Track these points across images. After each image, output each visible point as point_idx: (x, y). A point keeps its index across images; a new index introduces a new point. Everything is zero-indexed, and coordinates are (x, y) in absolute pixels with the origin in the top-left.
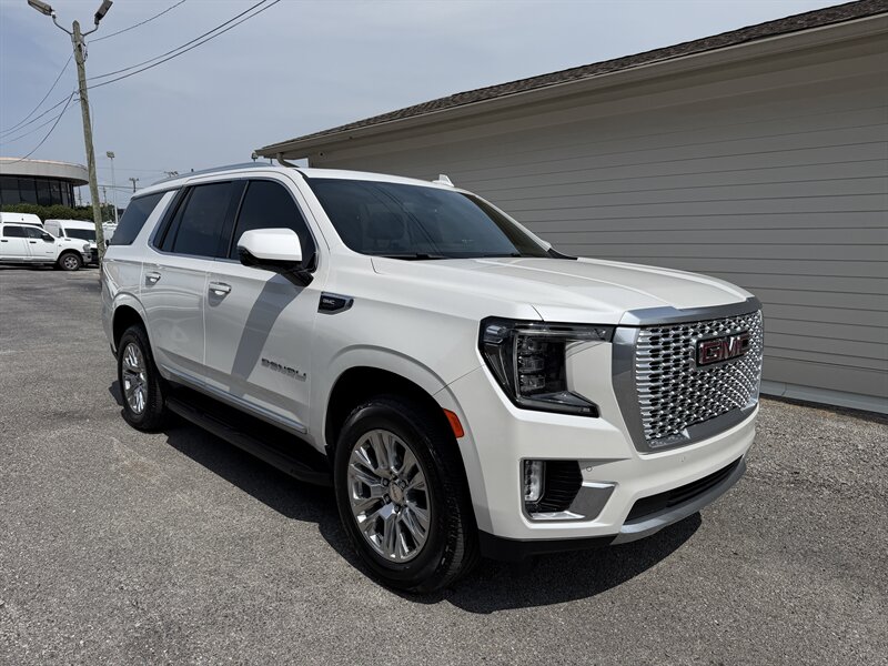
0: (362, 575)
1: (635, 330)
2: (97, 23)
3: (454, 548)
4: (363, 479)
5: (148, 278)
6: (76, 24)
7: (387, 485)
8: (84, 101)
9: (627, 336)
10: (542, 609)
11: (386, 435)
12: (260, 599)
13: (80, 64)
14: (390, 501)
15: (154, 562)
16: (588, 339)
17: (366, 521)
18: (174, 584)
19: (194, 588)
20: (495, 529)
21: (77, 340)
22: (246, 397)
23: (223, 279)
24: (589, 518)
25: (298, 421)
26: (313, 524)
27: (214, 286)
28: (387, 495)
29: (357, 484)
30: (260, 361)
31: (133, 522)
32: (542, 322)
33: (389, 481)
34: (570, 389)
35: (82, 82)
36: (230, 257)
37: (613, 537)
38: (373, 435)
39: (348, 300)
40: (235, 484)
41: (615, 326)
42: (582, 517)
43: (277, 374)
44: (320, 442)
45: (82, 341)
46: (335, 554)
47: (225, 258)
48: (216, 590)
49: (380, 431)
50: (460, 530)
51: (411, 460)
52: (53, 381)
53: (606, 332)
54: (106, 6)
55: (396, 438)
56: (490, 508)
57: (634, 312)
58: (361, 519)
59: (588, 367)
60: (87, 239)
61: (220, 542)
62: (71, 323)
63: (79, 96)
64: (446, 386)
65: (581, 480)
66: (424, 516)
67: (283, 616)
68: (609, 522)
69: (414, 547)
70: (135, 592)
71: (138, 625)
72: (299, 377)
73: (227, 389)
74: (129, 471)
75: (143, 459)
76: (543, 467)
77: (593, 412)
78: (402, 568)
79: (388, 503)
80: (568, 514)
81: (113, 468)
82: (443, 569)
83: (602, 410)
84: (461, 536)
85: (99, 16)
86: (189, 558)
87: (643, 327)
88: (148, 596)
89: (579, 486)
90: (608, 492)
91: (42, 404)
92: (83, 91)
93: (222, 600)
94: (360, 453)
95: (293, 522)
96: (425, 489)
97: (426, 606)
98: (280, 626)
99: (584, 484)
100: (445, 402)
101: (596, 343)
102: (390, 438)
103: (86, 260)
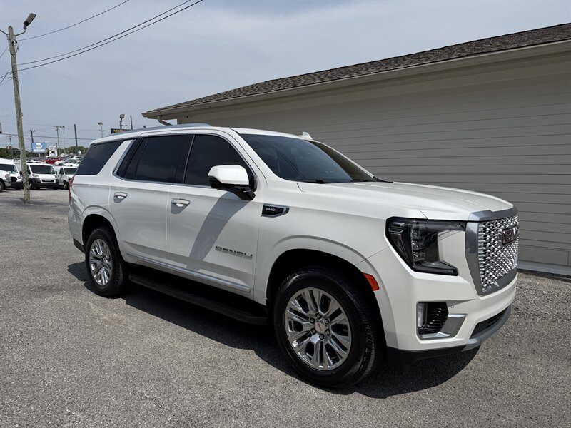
0: (297, 380)
1: (477, 224)
2: (25, 28)
3: (369, 358)
4: (297, 319)
5: (116, 196)
6: (10, 28)
7: (314, 323)
8: (15, 79)
9: (473, 227)
10: (415, 393)
11: (316, 291)
12: (240, 399)
13: (13, 55)
14: (316, 332)
15: (159, 379)
16: (450, 229)
17: (298, 346)
18: (180, 393)
19: (194, 394)
20: (399, 345)
21: (27, 239)
22: (201, 271)
23: (182, 197)
24: (452, 336)
25: (245, 285)
26: (250, 351)
27: (175, 201)
28: (314, 329)
29: (290, 323)
30: (214, 248)
31: (132, 355)
32: (427, 220)
33: (314, 320)
34: (441, 260)
35: (14, 66)
36: (185, 183)
37: (464, 346)
38: (305, 292)
39: (285, 208)
40: (187, 328)
41: (466, 222)
42: (448, 335)
43: (228, 255)
44: (262, 298)
45: (31, 239)
46: (274, 369)
47: (181, 183)
48: (209, 395)
49: (311, 289)
50: (373, 348)
51: (334, 305)
52: (25, 266)
53: (462, 225)
54: (32, 17)
55: (323, 292)
56: (397, 332)
57: (475, 213)
58: (295, 344)
59: (452, 246)
60: (7, 171)
61: (196, 364)
62: (17, 227)
63: (12, 76)
64: (366, 259)
65: (447, 313)
66: (347, 341)
67: (260, 407)
68: (462, 338)
69: (338, 360)
70: (156, 399)
71: (169, 419)
72: (248, 257)
73: (185, 266)
74: (110, 323)
75: (115, 315)
76: (425, 306)
77: (454, 272)
78: (330, 374)
79: (314, 334)
80: (440, 334)
81: (98, 321)
82: (361, 371)
83: (460, 271)
84: (373, 351)
85: (27, 24)
86: (180, 375)
87: (479, 222)
88: (166, 400)
89: (446, 317)
90: (462, 320)
91: (25, 282)
92: (15, 72)
93: (217, 401)
94: (294, 303)
95: (237, 350)
96: (347, 323)
97: (346, 396)
98: (261, 414)
99: (449, 316)
100: (364, 269)
101: (455, 232)
102: (319, 293)
103: (7, 184)
